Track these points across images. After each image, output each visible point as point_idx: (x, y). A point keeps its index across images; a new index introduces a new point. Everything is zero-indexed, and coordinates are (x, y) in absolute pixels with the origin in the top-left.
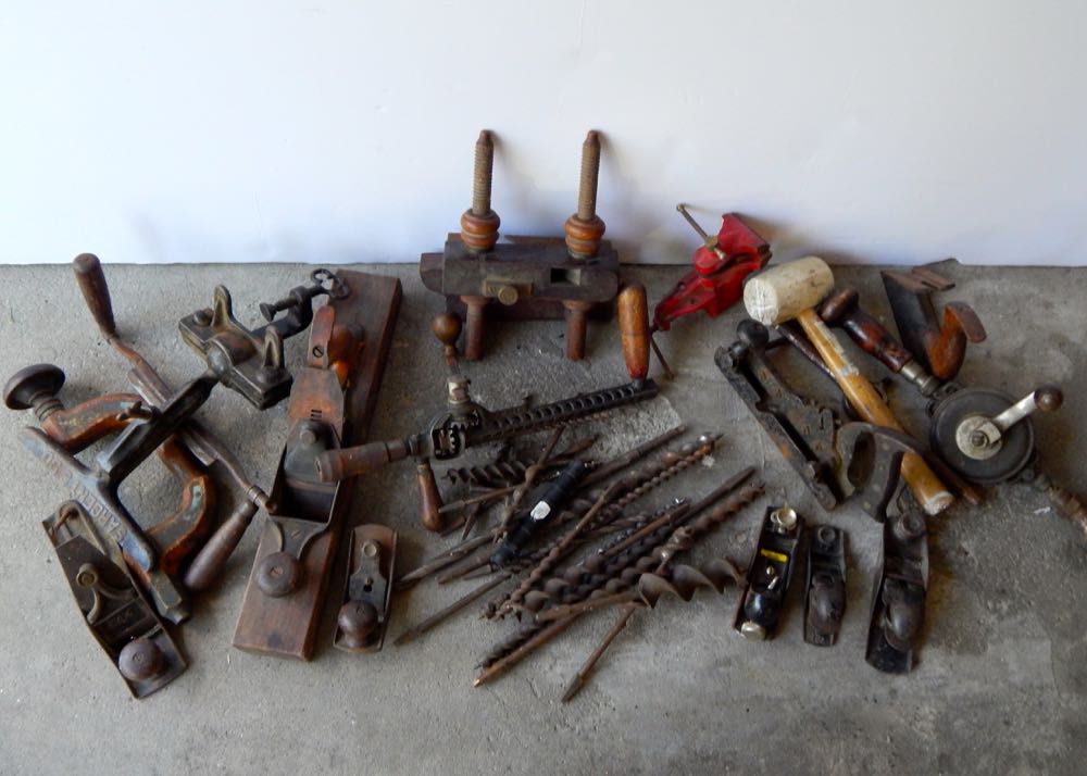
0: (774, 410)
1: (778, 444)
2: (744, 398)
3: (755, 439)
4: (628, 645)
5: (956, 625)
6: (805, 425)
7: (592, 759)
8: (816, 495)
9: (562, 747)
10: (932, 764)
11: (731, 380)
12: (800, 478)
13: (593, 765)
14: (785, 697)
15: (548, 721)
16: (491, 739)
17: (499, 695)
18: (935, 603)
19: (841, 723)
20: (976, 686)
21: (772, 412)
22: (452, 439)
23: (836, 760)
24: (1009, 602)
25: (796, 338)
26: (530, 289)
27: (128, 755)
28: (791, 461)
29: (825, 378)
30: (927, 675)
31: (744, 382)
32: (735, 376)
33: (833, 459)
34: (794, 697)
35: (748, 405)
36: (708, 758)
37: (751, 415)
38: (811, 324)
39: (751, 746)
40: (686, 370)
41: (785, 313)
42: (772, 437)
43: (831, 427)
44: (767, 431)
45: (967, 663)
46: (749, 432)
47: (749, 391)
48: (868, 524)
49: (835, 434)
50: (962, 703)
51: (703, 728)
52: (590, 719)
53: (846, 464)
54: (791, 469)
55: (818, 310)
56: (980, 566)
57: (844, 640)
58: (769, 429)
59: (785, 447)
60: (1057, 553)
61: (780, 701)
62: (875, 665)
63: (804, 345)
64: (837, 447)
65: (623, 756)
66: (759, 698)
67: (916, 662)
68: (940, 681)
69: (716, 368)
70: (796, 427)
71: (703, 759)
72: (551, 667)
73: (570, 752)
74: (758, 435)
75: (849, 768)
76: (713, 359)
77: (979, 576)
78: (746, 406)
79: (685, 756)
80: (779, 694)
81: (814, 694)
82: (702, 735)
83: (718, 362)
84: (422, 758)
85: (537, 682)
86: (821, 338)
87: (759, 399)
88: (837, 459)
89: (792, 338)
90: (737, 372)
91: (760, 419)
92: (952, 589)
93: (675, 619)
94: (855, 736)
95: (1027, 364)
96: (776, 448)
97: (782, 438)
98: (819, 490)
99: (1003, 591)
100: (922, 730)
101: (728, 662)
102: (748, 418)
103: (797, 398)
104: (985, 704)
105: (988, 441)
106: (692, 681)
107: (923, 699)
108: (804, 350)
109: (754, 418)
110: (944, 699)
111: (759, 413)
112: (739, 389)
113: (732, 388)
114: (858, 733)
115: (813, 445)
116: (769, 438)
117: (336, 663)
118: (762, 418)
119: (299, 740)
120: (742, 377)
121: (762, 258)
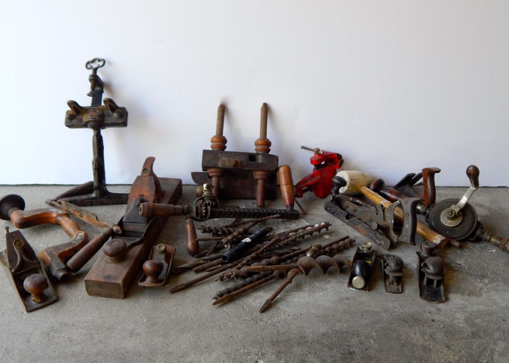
3: (348, 231)
4: (293, 293)
5: (463, 287)
6: (369, 217)
7: (278, 333)
8: (380, 244)
9: (261, 329)
10: (468, 335)
11: (333, 213)
12: (372, 241)
13: (279, 336)
14: (381, 311)
15: (253, 319)
16: (221, 327)
17: (226, 310)
18: (450, 279)
19: (414, 320)
20: (482, 307)
22: (204, 208)
23: (415, 334)
24: (488, 279)
26: (240, 163)
27: (15, 334)
28: (366, 234)
30: (455, 303)
32: (334, 209)
34: (386, 311)
35: (342, 220)
36: (343, 333)
39: (366, 328)
43: (381, 211)
45: (474, 299)
46: (344, 229)
47: (342, 213)
50: (477, 313)
51: (339, 321)
52: (276, 319)
54: (367, 239)
56: (468, 268)
57: (407, 291)
58: (354, 225)
59: (362, 229)
60: (505, 264)
61: (378, 313)
62: (425, 299)
65: (295, 332)
66: (368, 311)
67: (447, 299)
68: (462, 306)
69: (326, 212)
71: (340, 333)
72: (254, 301)
73: (266, 331)
74: (349, 229)
75: (423, 337)
76: (324, 208)
77: (469, 271)
79: (330, 332)
80: (378, 310)
81: (397, 310)
82: (339, 324)
84: (182, 334)
85: (246, 306)
86: (371, 193)
87: (347, 214)
88: (387, 225)
90: (335, 206)
91: (348, 224)
92: (457, 275)
93: (317, 285)
94: (423, 325)
97: (360, 226)
99: (483, 276)
100: (459, 323)
101: (348, 299)
102: (343, 225)
104: (490, 314)
106: (330, 305)
107: (455, 312)
109: (346, 224)
110: (467, 312)
114: (424, 324)
117: (138, 299)
119: (114, 327)
120: (338, 207)
121: (339, 161)
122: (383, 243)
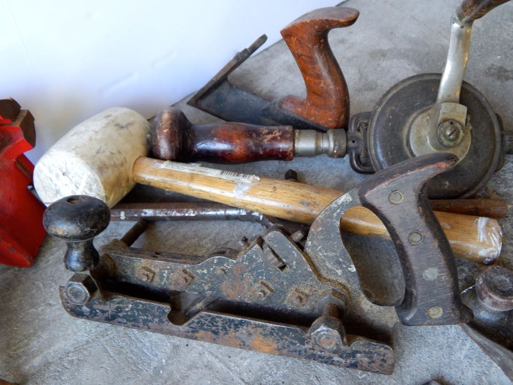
0: (199, 306)
1: (243, 345)
2: (146, 325)
3: (208, 366)
6: (258, 285)
8: (354, 366)
11: (111, 319)
12: (312, 362)
21: (198, 311)
25: (155, 208)
28: (280, 351)
29: (225, 224)
31: (129, 304)
32: (110, 307)
33: (335, 292)
35: (161, 331)
37: (176, 340)
38: (155, 172)
40: (37, 361)
41: (111, 175)
42: (226, 343)
43: (296, 252)
44: (214, 341)
46: (193, 366)
47: (145, 311)
48: (442, 340)
49: (306, 255)
53: (355, 286)
54: (290, 361)
55: (152, 153)
58: (215, 335)
59: (257, 340)
63: (169, 208)
64: (324, 273)
69: (80, 321)
70: (248, 300)
74: (208, 357)
76: (67, 315)
78: (160, 336)
83: (76, 312)
86: (182, 176)
87: (167, 308)
88: (338, 288)
89: (149, 212)
90: (106, 297)
91: (192, 335)
95: (379, 82)
96: (244, 353)
97: (243, 330)
98: (353, 354)
102: (176, 347)
103: (216, 259)
105: (460, 123)
108: (175, 213)
109: (185, 341)
111: (183, 328)
112: (132, 321)
113: (121, 328)
115: (290, 302)
116: (224, 349)
118: (195, 331)
120: (119, 298)
121: (17, 124)
122: (366, 360)
